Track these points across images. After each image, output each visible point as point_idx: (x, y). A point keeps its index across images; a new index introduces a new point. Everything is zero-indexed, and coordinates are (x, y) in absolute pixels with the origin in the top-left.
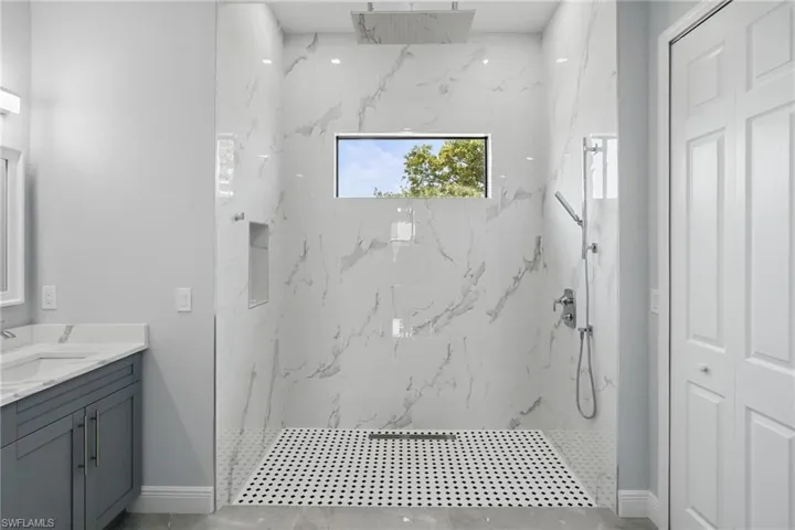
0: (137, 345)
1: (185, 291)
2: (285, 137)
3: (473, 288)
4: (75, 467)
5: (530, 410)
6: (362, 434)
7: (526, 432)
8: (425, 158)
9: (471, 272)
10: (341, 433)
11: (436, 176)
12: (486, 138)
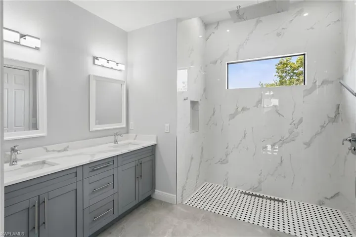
0: (153, 143)
1: (167, 125)
2: (206, 66)
3: (295, 130)
4: (136, 178)
5: (332, 197)
6: (237, 191)
7: (329, 209)
8: (287, 64)
9: (294, 123)
10: (228, 188)
11: (294, 73)
12: (304, 55)
